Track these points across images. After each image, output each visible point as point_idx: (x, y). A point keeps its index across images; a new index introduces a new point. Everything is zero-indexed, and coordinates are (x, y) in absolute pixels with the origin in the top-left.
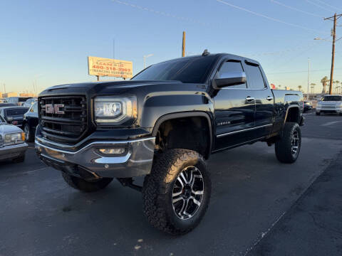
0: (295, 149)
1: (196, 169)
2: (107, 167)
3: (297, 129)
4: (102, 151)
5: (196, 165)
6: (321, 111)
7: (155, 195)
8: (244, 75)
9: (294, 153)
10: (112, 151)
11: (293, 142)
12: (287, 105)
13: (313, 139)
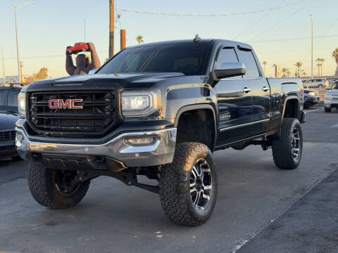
0: (296, 152)
1: (206, 162)
2: (137, 155)
3: (297, 126)
4: (131, 141)
5: (206, 158)
6: (333, 105)
7: (176, 183)
8: (243, 67)
9: (295, 156)
10: (139, 141)
11: (293, 143)
12: (284, 97)
13: (319, 144)
